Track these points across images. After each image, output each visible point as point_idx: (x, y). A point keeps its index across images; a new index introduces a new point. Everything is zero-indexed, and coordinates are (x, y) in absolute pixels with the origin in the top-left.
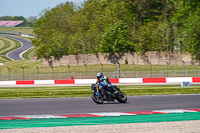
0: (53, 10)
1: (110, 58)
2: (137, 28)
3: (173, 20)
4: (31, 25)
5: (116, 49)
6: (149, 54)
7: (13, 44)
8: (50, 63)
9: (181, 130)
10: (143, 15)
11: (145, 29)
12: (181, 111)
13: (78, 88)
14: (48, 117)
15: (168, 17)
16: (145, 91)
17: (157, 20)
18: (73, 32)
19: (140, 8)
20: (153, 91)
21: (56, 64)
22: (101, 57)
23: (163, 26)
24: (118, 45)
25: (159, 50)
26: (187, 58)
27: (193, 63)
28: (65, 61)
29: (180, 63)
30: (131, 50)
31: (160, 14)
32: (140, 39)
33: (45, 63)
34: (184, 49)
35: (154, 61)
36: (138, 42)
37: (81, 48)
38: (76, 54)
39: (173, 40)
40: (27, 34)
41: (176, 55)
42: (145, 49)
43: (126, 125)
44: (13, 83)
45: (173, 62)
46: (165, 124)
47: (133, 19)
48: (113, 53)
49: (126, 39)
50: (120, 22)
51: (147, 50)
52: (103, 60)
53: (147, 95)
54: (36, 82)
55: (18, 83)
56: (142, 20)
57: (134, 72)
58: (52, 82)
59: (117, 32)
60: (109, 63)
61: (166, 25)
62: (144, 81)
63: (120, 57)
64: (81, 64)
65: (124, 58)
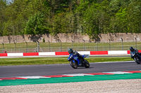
1: (32, 38)
2: (51, 17)
3: (77, 11)
5: (37, 32)
6: (60, 35)
9: (82, 88)
10: (55, 8)
11: (56, 18)
12: (82, 75)
13: (9, 59)
15: (73, 9)
16: (57, 61)
17: (65, 11)
19: (53, 3)
20: (63, 61)
22: (26, 38)
23: (69, 15)
24: (38, 29)
25: (67, 33)
26: (87, 38)
27: (90, 41)
29: (81, 42)
30: (47, 32)
31: (67, 7)
32: (53, 24)
34: (84, 31)
35: (64, 40)
36: (52, 27)
37: (12, 31)
38: (8, 35)
39: (77, 25)
41: (78, 36)
43: (44, 85)
45: (77, 41)
46: (71, 84)
47: (48, 11)
48: (34, 35)
49: (43, 25)
50: (39, 13)
51: (58, 33)
53: (58, 64)
56: (55, 11)
57: (49, 48)
59: (36, 20)
60: (32, 42)
61: (72, 15)
62: (56, 54)
63: (39, 37)
64: (12, 42)
65: (42, 38)
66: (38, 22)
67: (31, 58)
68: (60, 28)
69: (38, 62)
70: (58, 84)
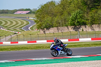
0: (45, 5)
1: (74, 28)
2: (87, 13)
4: (34, 13)
5: (77, 24)
6: (94, 26)
7: (25, 23)
8: (44, 32)
10: (90, 7)
14: (44, 59)
16: (92, 45)
17: (97, 8)
18: (55, 16)
19: (88, 3)
20: (96, 44)
21: (47, 32)
22: (70, 28)
24: (78, 22)
25: (99, 24)
28: (52, 30)
30: (85, 24)
31: (99, 6)
32: (89, 18)
33: (42, 32)
35: (97, 29)
36: (88, 20)
37: (60, 24)
38: (57, 27)
40: (32, 18)
42: (92, 23)
43: (83, 62)
44: (26, 42)
48: (76, 26)
49: (82, 19)
50: (79, 10)
51: (93, 24)
52: (71, 29)
53: (93, 47)
54: (37, 41)
55: (28, 42)
56: (90, 9)
57: (87, 35)
58: (46, 41)
59: (77, 16)
60: (74, 31)
62: (92, 39)
63: (79, 28)
64: (60, 32)
65: (81, 28)
66: (78, 17)
67: (74, 43)
68: (94, 20)
69: (79, 45)
70: (94, 61)
